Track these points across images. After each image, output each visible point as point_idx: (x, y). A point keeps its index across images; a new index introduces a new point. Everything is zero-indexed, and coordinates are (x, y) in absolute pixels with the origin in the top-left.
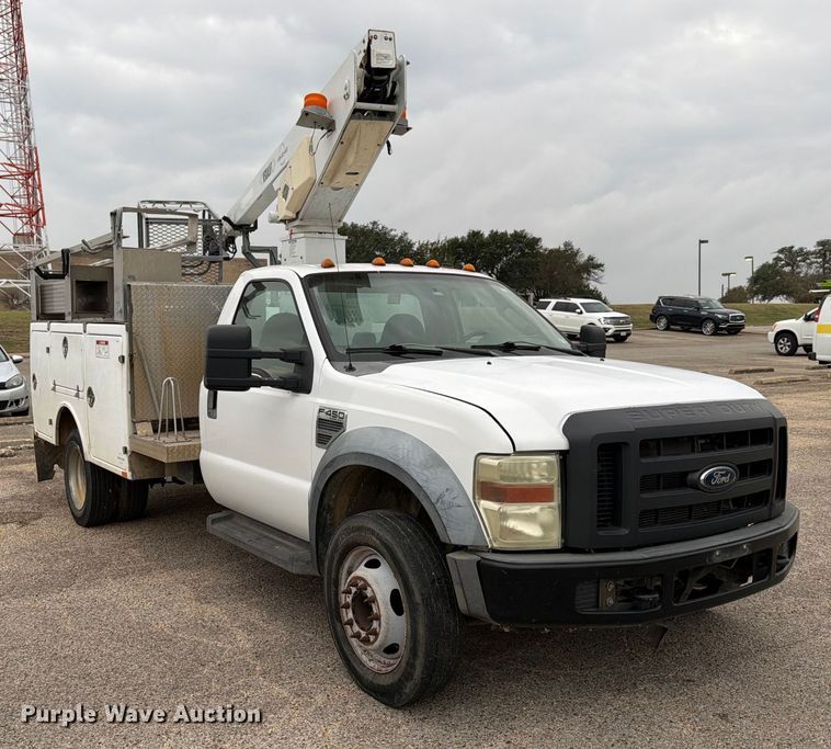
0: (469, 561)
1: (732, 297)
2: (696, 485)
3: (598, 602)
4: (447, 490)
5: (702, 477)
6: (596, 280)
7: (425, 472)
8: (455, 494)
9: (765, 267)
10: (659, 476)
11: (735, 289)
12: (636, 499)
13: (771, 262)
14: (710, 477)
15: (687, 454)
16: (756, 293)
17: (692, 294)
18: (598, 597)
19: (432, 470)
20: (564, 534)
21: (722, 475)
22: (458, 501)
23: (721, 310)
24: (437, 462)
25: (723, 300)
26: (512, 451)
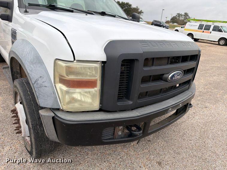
0: (48, 116)
1: (167, 22)
2: (166, 80)
3: (114, 133)
4: (41, 77)
5: (170, 76)
6: (142, 15)
7: (32, 66)
8: (44, 80)
9: (174, 17)
10: (150, 76)
11: (167, 21)
12: (138, 87)
13: (175, 16)
14: (173, 76)
15: (165, 65)
16: (171, 22)
17: (160, 20)
18: (114, 132)
19: (35, 66)
20: (101, 102)
21: (178, 75)
22: (46, 84)
23: (165, 24)
24: (39, 61)
25: (166, 23)
26: (73, 60)
